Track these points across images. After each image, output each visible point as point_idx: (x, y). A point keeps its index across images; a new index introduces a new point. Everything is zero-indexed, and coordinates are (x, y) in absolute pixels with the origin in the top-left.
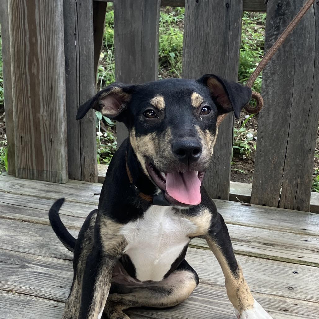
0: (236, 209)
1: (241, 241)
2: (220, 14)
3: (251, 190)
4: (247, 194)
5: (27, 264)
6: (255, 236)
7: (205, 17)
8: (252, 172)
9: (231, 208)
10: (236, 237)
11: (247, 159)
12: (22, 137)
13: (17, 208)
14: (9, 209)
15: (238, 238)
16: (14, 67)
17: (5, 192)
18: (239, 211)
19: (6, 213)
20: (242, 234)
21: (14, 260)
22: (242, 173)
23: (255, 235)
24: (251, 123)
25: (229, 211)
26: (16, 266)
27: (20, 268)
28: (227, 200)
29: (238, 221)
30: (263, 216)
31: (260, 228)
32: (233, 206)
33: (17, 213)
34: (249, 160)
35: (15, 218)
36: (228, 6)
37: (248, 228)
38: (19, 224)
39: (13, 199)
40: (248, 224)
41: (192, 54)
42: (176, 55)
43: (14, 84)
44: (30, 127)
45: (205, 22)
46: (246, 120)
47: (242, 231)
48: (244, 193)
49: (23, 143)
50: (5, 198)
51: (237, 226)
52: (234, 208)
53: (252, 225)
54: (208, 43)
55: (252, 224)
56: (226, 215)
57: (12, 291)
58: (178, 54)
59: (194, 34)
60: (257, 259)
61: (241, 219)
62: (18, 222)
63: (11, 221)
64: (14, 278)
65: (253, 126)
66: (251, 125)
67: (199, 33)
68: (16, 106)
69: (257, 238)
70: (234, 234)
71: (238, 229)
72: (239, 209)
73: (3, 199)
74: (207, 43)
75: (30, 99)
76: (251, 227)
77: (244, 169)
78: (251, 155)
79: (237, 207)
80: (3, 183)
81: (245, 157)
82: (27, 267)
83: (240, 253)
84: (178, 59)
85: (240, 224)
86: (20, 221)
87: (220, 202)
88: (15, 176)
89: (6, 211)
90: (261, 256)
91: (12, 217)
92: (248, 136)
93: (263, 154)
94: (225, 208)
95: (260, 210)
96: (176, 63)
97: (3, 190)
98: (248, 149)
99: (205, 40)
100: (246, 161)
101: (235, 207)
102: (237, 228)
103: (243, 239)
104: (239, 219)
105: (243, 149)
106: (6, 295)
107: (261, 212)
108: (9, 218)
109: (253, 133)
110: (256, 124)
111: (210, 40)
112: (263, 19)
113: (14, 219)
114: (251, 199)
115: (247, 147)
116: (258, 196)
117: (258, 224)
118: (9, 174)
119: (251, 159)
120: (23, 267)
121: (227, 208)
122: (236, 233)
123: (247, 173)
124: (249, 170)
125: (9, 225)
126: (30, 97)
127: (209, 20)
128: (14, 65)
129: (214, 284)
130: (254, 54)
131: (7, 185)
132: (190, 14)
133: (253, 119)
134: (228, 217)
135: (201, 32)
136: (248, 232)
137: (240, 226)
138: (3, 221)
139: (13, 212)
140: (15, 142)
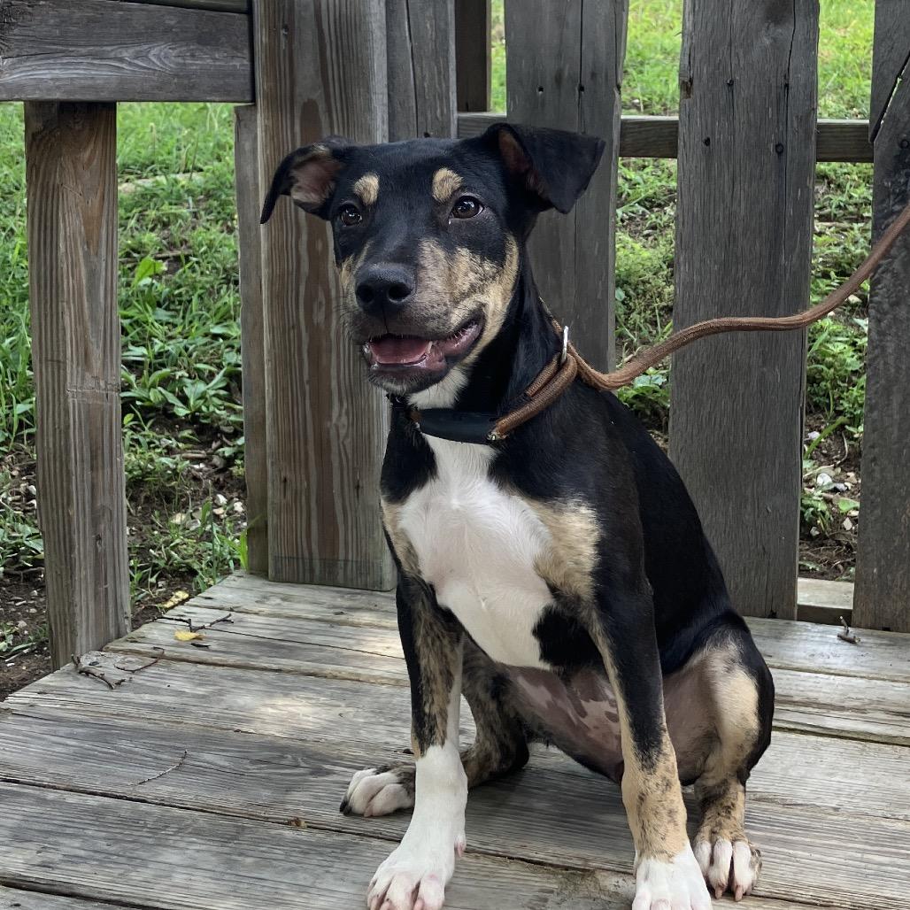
0: (817, 639)
1: (842, 709)
2: (762, 170)
3: (851, 596)
4: (841, 604)
5: (327, 767)
6: (875, 698)
7: (726, 177)
8: (836, 567)
9: (804, 637)
10: (828, 701)
11: (822, 536)
12: (285, 480)
13: (281, 647)
14: (265, 648)
15: (833, 702)
17: (246, 612)
18: (827, 643)
19: (257, 657)
20: (841, 695)
21: (293, 758)
22: (813, 569)
23: (874, 695)
24: (825, 452)
25: (801, 645)
26: (301, 771)
27: (312, 774)
28: (793, 619)
29: (828, 666)
30: (887, 655)
31: (884, 680)
32: (811, 634)
33: (284, 657)
34: (826, 538)
35: (281, 667)
36: (780, 149)
37: (854, 680)
38: (293, 682)
39: (270, 627)
40: (854, 671)
42: (627, 294)
43: (269, 352)
44: (306, 453)
45: (726, 190)
46: (813, 446)
47: (840, 687)
48: (834, 603)
49: (288, 493)
50: (249, 625)
51: (827, 676)
52: (813, 637)
53: (862, 675)
54: (734, 238)
55: (863, 672)
56: (796, 653)
57: (298, 823)
58: (631, 292)
59: (700, 220)
60: (888, 748)
61: (832, 660)
62: (289, 677)
63: (271, 675)
64: (297, 796)
65: (829, 459)
66: (825, 455)
67: (711, 216)
69: (879, 702)
70: (822, 694)
71: (829, 684)
72: (824, 640)
74: (732, 237)
75: (307, 387)
76: (862, 677)
77: (817, 561)
78: (831, 525)
79: (819, 635)
80: (241, 593)
81: (817, 533)
82: (329, 773)
83: (843, 734)
84: (631, 304)
85: (832, 671)
86: (294, 674)
87: (776, 625)
88: (266, 577)
89: (257, 654)
90: (896, 741)
91: (274, 667)
92: (820, 481)
94: (790, 637)
95: (879, 642)
96: (628, 314)
97: (242, 609)
98: (823, 513)
99: (727, 232)
100: (820, 541)
101: (814, 634)
102: (827, 681)
103: (845, 704)
104: (827, 661)
105: (811, 509)
106: (288, 833)
107: (881, 644)
108: (265, 669)
109: (833, 474)
110: (836, 454)
111: (740, 230)
112: (834, 206)
113: (279, 670)
114: (854, 615)
115: (822, 507)
116: (871, 606)
117: (876, 671)
118: (251, 574)
119: (833, 537)
120: (318, 772)
121: (795, 637)
122: (824, 692)
123: (825, 569)
124: (829, 564)
125: (268, 683)
126: (308, 382)
127: (737, 183)
128: (271, 305)
129: (788, 802)
131: (251, 596)
132: (691, 173)
133: (829, 441)
134: (801, 658)
135: (717, 213)
136: (856, 690)
137: (833, 677)
138: (250, 674)
139: (273, 654)
140: (270, 493)
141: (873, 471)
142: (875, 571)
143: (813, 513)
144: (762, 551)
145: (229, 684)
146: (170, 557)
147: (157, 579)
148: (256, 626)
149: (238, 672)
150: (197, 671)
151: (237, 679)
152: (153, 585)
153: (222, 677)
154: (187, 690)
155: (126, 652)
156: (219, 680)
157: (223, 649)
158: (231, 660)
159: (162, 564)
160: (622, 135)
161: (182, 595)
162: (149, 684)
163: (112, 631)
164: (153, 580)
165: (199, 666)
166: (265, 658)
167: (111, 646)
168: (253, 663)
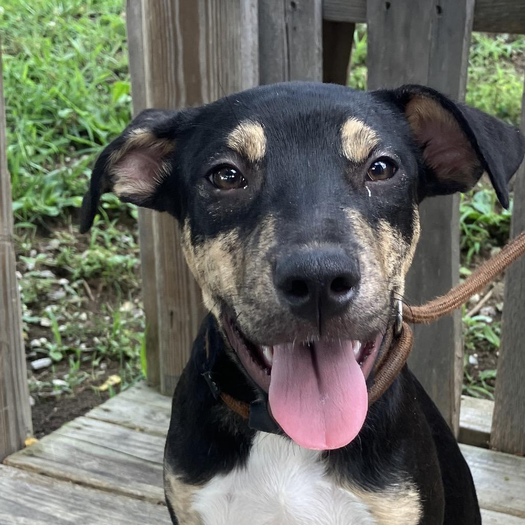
12: (172, 314)
13: (152, 470)
14: (137, 471)
17: (133, 428)
19: (127, 481)
33: (150, 483)
35: (145, 494)
38: (150, 513)
39: (148, 447)
44: (189, 293)
49: (175, 324)
50: (133, 443)
62: (149, 506)
63: (134, 503)
68: (161, 248)
73: (128, 445)
80: (134, 406)
86: (153, 503)
88: (159, 391)
89: (128, 477)
91: (139, 493)
97: (131, 425)
108: (132, 496)
113: (142, 498)
118: (149, 386)
125: (129, 512)
131: (142, 411)
138: (118, 501)
139: (143, 479)
140: (160, 323)
145: (95, 509)
146: (110, 346)
147: (100, 363)
148: (139, 445)
149: (107, 497)
150: (73, 494)
151: (104, 505)
152: (96, 368)
153: (92, 502)
154: (58, 515)
155: (21, 467)
156: (89, 505)
157: (103, 469)
158: (106, 482)
159: (103, 350)
161: (115, 379)
162: (29, 505)
163: (14, 444)
164: (96, 363)
165: (78, 487)
166: (134, 483)
167: (11, 459)
168: (123, 488)
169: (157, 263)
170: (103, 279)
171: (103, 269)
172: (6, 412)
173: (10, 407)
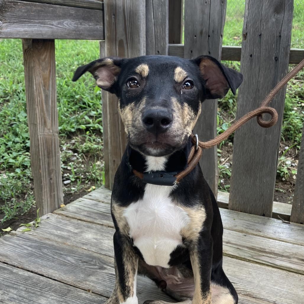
0: (277, 226)
1: (282, 256)
2: (269, 66)
3: (291, 210)
4: (287, 213)
5: (105, 266)
6: (294, 252)
7: (257, 69)
8: (289, 191)
9: (273, 225)
10: (278, 253)
11: (286, 181)
12: (114, 161)
13: (106, 216)
14: (101, 216)
15: (280, 253)
16: (110, 108)
17: (100, 202)
18: (281, 227)
19: (97, 219)
20: (283, 250)
21: (96, 262)
22: (282, 192)
23: (294, 251)
24: (289, 153)
25: (272, 228)
26: (96, 267)
27: (100, 269)
28: (270, 217)
29: (280, 237)
30: (300, 234)
31: (298, 244)
32: (275, 223)
33: (105, 220)
34: (287, 181)
35: (103, 223)
36: (276, 59)
37: (288, 244)
38: (105, 230)
39: (105, 208)
40: (288, 240)
41: (245, 99)
42: (234, 101)
43: (109, 121)
44: (120, 153)
45: (257, 73)
46: (286, 151)
47: (283, 247)
48: (285, 212)
49: (115, 165)
50: (99, 206)
51: (279, 242)
52: (276, 225)
53: (291, 242)
55: (292, 241)
56: (270, 231)
57: (89, 291)
58: (235, 101)
59: (247, 83)
60: (296, 275)
61: (282, 235)
62: (105, 228)
63: (99, 227)
64: (93, 278)
65: (291, 155)
66: (290, 154)
67: (251, 82)
68: (111, 137)
69: (296, 254)
70: (276, 249)
71: (280, 245)
72: (280, 226)
73: (98, 207)
74: (258, 90)
75: (120, 133)
76: (291, 243)
77: (284, 189)
78: (289, 178)
79: (278, 224)
80: (100, 194)
81: (284, 180)
82: (105, 269)
83: (281, 268)
84: (235, 104)
85: (281, 240)
86: (106, 227)
87: (264, 219)
88: (109, 189)
89: (97, 218)
90: (300, 272)
91: (101, 223)
92: (287, 163)
93: (302, 181)
94: (268, 224)
95: (298, 228)
96: (233, 107)
97: (99, 200)
98: (287, 174)
99: (256, 88)
100: (285, 182)
101: (277, 224)
102: (279, 244)
103: (284, 254)
104: (280, 235)
105: (283, 173)
106: (84, 294)
107: (299, 229)
108: (98, 224)
109: (291, 160)
110: (293, 154)
111: (261, 88)
112: (300, 75)
113: (102, 225)
114: (291, 218)
115: (286, 171)
116: (297, 215)
117: (296, 241)
118: (106, 187)
119: (289, 181)
120: (102, 268)
121: (270, 224)
122: (277, 249)
123: (286, 192)
124: (287, 190)
125: (98, 230)
126: (121, 131)
127: (261, 71)
129: (258, 297)
130: (293, 101)
131: (103, 196)
132: (245, 67)
133: (291, 150)
134: (271, 233)
135: (253, 81)
136: (288, 248)
137: (281, 242)
138: (94, 226)
139: (103, 218)
140: (110, 164)
141: (301, 172)
142: (299, 204)
143: (283, 174)
144: (261, 195)
145: (85, 229)
146: (92, 176)
147: (88, 182)
148: (101, 207)
149: (90, 225)
150: (77, 223)
151: (89, 227)
152: (87, 184)
153: (84, 226)
154: (72, 230)
155: (59, 214)
156: (83, 227)
157: (88, 215)
158: (89, 219)
159: (89, 177)
160: (223, 52)
161: (94, 187)
162: (62, 227)
163: (57, 206)
164: (87, 182)
165: (79, 221)
166: (99, 220)
167: (55, 212)
168: (95, 221)
169: (109, 143)
170: (90, 153)
171: (90, 150)
172: (54, 194)
173: (56, 193)
